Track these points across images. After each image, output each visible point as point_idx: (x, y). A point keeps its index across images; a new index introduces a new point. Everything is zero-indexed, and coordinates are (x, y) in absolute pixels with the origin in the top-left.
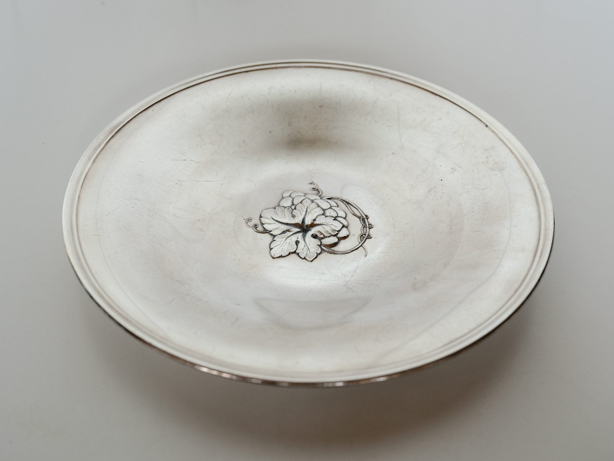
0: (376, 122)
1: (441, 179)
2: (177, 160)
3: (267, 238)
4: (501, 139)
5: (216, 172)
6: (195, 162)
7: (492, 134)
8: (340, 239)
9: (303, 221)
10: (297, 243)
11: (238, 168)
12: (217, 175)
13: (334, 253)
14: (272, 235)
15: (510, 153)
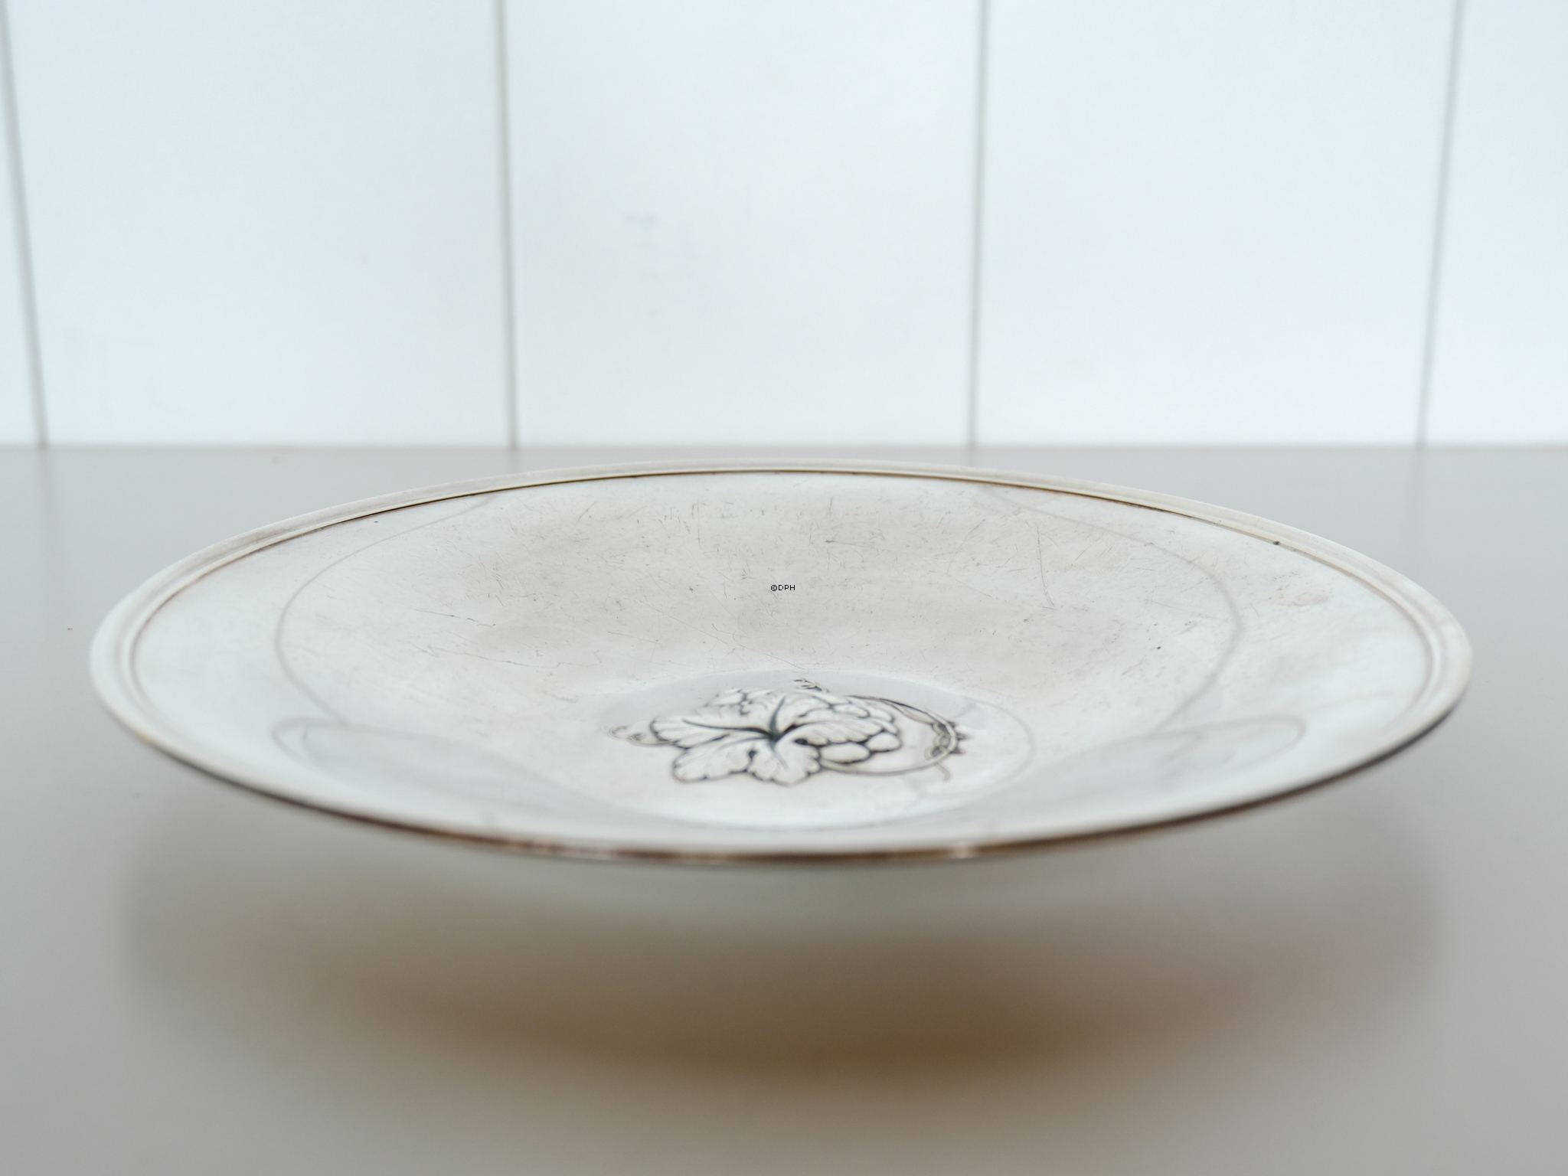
0: (978, 564)
1: (1158, 646)
2: (432, 612)
3: (669, 754)
4: (1315, 559)
5: (537, 651)
6: (480, 624)
7: (1295, 554)
8: (873, 753)
9: (773, 721)
10: (752, 754)
11: (598, 651)
12: (538, 655)
13: (858, 773)
14: (680, 747)
15: (1342, 576)
